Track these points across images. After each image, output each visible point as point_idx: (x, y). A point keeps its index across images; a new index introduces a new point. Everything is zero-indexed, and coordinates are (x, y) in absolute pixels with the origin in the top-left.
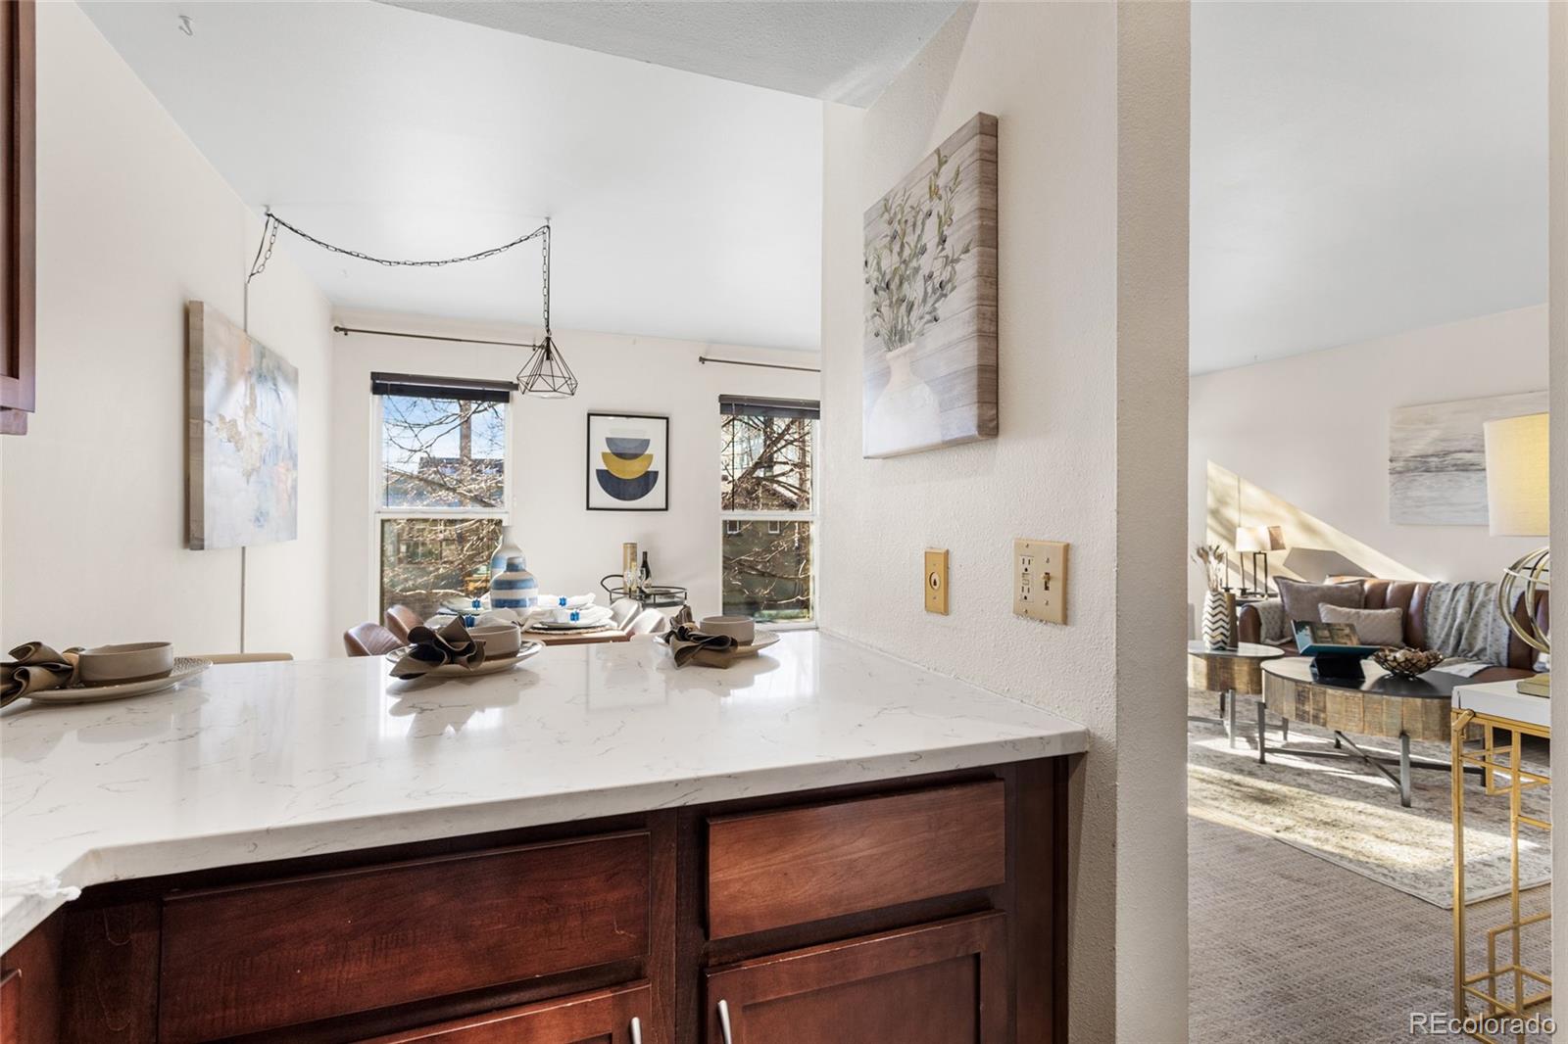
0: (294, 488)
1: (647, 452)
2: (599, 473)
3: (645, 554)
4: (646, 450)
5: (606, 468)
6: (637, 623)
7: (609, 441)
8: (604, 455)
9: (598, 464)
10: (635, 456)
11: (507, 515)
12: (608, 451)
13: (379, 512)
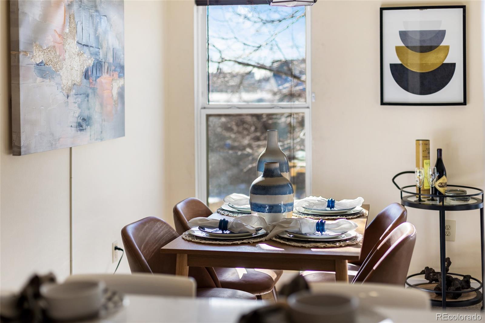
0: (121, 95)
1: (443, 44)
2: (393, 67)
3: (440, 151)
4: (442, 41)
5: (399, 62)
6: (391, 237)
7: (404, 35)
8: (398, 49)
9: (391, 58)
10: (431, 49)
11: (307, 110)
12: (402, 44)
13: (204, 108)
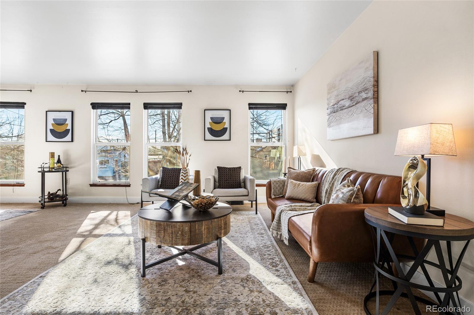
2: (51, 130)
3: (59, 156)
4: (66, 122)
5: (53, 128)
7: (54, 120)
10: (62, 124)
12: (53, 123)
